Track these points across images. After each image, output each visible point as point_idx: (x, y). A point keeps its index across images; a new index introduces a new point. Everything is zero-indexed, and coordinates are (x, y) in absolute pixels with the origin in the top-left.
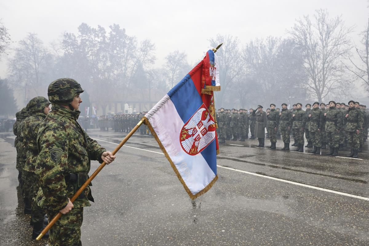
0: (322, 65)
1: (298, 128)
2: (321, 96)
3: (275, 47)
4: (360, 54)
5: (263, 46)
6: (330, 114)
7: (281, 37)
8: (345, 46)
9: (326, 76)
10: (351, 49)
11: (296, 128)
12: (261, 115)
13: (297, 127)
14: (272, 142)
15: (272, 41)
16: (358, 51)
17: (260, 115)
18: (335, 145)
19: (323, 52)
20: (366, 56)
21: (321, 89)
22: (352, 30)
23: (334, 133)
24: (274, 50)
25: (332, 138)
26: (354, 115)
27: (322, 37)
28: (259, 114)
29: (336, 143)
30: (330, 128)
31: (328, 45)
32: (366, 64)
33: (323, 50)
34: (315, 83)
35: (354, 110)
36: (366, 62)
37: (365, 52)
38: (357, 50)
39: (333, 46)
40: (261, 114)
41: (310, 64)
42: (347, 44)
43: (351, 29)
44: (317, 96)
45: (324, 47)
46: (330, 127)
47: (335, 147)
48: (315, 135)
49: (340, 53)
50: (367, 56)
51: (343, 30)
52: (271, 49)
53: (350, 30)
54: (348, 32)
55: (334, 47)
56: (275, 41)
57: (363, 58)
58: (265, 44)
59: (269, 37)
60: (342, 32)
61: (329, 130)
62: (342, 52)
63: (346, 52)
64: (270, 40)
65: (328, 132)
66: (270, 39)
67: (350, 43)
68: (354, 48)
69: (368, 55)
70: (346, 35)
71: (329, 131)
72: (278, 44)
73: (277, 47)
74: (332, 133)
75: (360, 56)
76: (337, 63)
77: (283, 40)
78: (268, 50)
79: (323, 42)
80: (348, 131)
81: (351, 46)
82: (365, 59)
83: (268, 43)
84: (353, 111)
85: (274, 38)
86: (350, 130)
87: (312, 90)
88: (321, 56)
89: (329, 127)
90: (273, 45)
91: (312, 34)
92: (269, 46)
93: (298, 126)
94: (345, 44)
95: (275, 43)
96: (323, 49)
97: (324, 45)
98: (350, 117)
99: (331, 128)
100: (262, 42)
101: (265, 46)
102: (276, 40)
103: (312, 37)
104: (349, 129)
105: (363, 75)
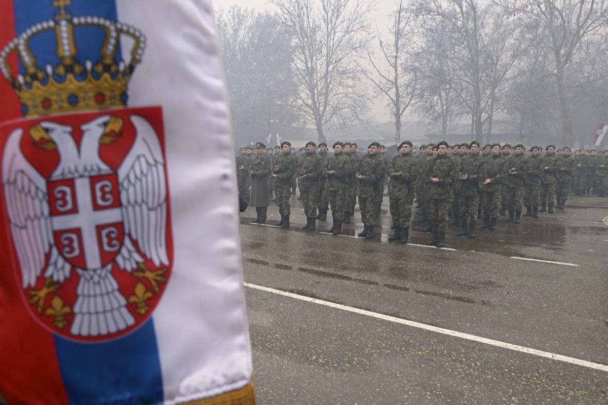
0: (324, 66)
1: (336, 189)
2: (321, 120)
3: (243, 27)
4: (385, 51)
5: (222, 24)
6: (402, 165)
7: (254, 9)
8: (362, 35)
9: (331, 86)
10: (370, 40)
11: (333, 189)
12: (263, 162)
13: (333, 187)
14: (282, 214)
15: (239, 15)
16: (383, 45)
17: (260, 163)
18: (405, 223)
19: (327, 42)
20: (394, 54)
21: (321, 108)
22: (374, 8)
23: (403, 200)
24: (242, 33)
25: (401, 211)
26: (445, 168)
27: (326, 15)
28: (259, 161)
29: (406, 219)
30: (397, 192)
31: (336, 30)
32: (394, 69)
33: (328, 40)
34: (313, 99)
35: (445, 158)
36: (394, 65)
37: (393, 48)
38: (381, 43)
39: (343, 34)
40: (262, 160)
41: (306, 63)
42: (365, 31)
43: (372, 4)
44: (315, 121)
45: (329, 35)
46: (398, 188)
47: (405, 226)
48: (367, 202)
49: (354, 47)
50: (397, 55)
51: (360, 6)
52: (236, 31)
53: (371, 6)
54: (368, 11)
55: (344, 36)
56: (243, 16)
57: (389, 59)
58: (226, 20)
59: (234, 8)
60: (358, 9)
61: (396, 194)
62: (357, 45)
63: (363, 45)
64: (236, 13)
65: (394, 197)
66: (236, 11)
67: (370, 31)
68: (377, 39)
69: (397, 53)
70: (365, 14)
71: (396, 197)
72: (249, 22)
73: (247, 28)
74: (402, 201)
75: (386, 55)
76: (349, 63)
77: (257, 15)
78: (232, 32)
79: (328, 24)
80: (432, 197)
81: (372, 35)
82: (393, 60)
83: (231, 19)
84: (444, 161)
85: (242, 10)
86: (436, 197)
87: (308, 109)
88: (324, 51)
89: (396, 190)
90: (239, 23)
91: (312, 8)
92: (233, 24)
93: (336, 186)
94: (362, 30)
95: (243, 19)
96: (328, 38)
97: (329, 30)
98: (438, 172)
99: (399, 190)
100: (221, 16)
101: (225, 25)
102: (245, 15)
103: (311, 13)
104: (433, 195)
105: (391, 88)
